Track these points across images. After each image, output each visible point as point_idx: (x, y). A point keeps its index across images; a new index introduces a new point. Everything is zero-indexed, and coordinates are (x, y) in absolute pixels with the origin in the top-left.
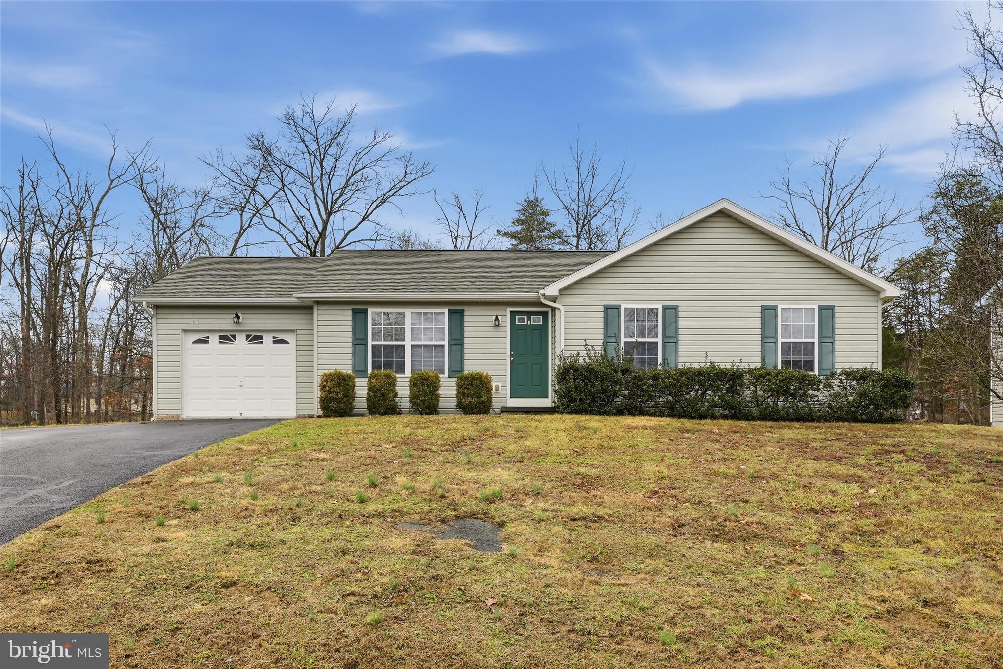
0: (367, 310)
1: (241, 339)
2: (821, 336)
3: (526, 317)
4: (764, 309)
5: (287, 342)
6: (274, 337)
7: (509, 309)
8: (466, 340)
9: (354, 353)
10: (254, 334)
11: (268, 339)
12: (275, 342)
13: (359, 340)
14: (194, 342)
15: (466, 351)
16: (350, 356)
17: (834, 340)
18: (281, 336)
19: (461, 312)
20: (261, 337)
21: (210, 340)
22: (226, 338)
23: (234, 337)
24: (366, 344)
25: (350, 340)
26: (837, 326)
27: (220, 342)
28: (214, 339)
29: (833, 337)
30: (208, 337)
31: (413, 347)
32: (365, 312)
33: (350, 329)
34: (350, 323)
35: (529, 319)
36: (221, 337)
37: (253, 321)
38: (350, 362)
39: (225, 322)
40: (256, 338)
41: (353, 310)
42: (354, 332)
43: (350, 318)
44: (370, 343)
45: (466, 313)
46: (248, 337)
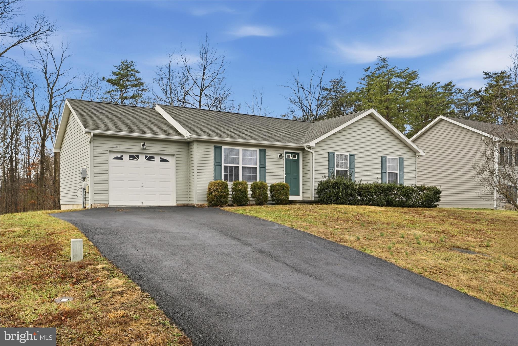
0: (222, 146)
1: (142, 157)
2: (400, 171)
3: (290, 155)
4: (382, 158)
5: (169, 161)
6: (161, 158)
7: (285, 151)
8: (267, 165)
9: (215, 170)
10: (149, 155)
11: (157, 159)
12: (161, 161)
13: (217, 163)
14: (113, 159)
15: (267, 171)
16: (213, 172)
17: (403, 172)
18: (165, 158)
19: (265, 151)
20: (153, 158)
21: (123, 157)
22: (133, 157)
23: (138, 156)
24: (221, 166)
25: (213, 162)
26: (404, 166)
27: (130, 159)
28: (126, 157)
29: (403, 171)
30: (122, 156)
31: (243, 168)
32: (221, 148)
33: (213, 156)
34: (213, 153)
35: (292, 156)
36: (130, 156)
37: (151, 148)
38: (213, 175)
39: (135, 147)
40: (150, 158)
41: (214, 146)
42: (215, 158)
43: (213, 150)
44: (223, 165)
45: (267, 151)
46: (146, 157)
